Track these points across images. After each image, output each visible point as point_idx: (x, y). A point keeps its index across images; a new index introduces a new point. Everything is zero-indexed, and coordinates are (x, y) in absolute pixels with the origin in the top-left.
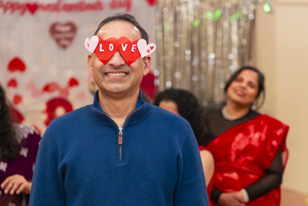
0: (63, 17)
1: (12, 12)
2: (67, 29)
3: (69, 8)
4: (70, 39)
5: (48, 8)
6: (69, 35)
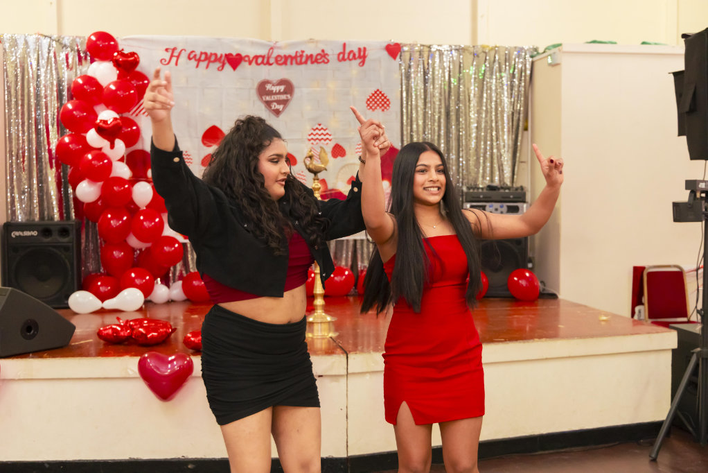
0: (275, 73)
1: (207, 67)
2: (282, 88)
3: (284, 60)
4: (285, 103)
5: (257, 60)
6: (283, 97)
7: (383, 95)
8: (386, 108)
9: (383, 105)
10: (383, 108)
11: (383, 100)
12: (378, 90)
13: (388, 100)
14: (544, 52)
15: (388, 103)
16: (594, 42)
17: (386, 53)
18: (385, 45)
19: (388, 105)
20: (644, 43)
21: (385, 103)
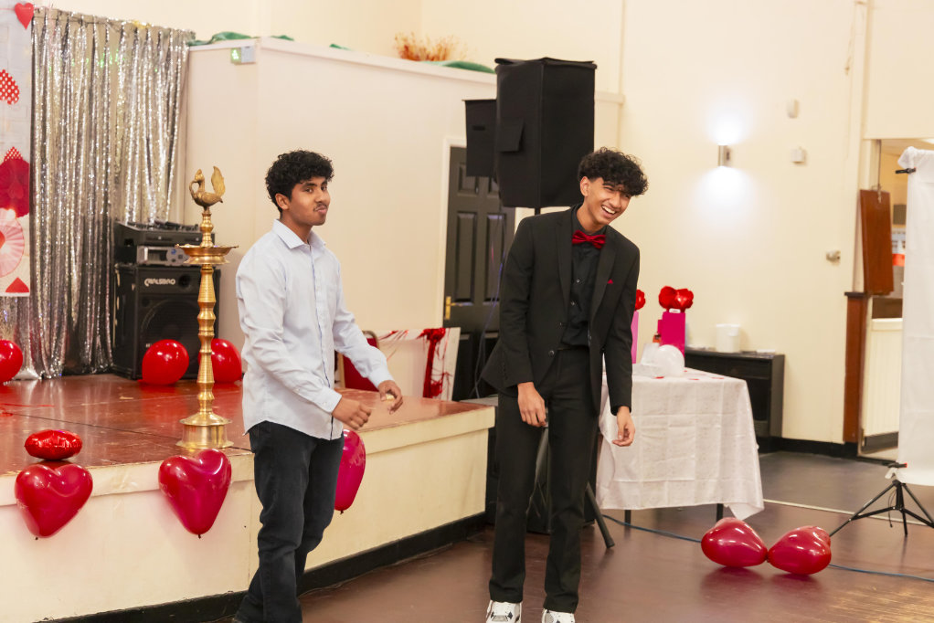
7: (10, 79)
8: (13, 99)
9: (9, 95)
10: (9, 99)
11: (9, 87)
12: (4, 71)
13: (16, 88)
14: (210, 43)
15: (16, 92)
16: (283, 37)
17: (14, 16)
18: (14, 3)
19: (16, 95)
20: (333, 46)
21: (13, 91)
